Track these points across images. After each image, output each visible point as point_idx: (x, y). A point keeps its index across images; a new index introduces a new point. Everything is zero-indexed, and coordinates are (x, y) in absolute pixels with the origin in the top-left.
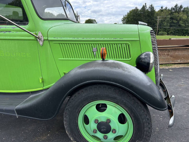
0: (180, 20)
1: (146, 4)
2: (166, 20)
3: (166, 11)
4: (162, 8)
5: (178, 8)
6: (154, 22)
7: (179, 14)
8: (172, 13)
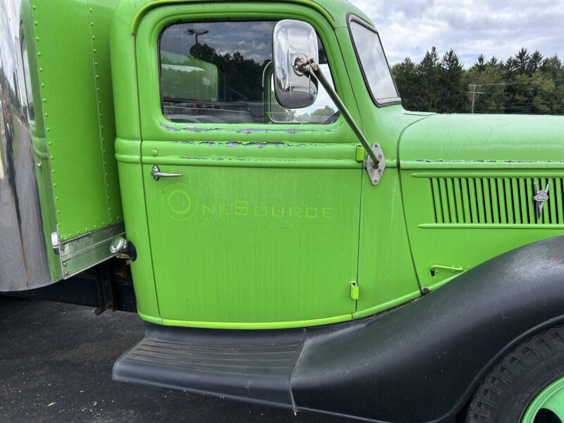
0: (535, 95)
1: (434, 49)
2: (494, 95)
3: (493, 69)
4: (481, 59)
5: (527, 59)
6: (459, 99)
7: (530, 76)
8: (510, 75)
